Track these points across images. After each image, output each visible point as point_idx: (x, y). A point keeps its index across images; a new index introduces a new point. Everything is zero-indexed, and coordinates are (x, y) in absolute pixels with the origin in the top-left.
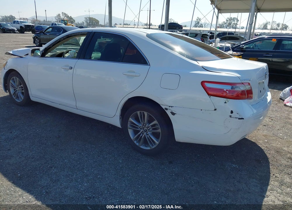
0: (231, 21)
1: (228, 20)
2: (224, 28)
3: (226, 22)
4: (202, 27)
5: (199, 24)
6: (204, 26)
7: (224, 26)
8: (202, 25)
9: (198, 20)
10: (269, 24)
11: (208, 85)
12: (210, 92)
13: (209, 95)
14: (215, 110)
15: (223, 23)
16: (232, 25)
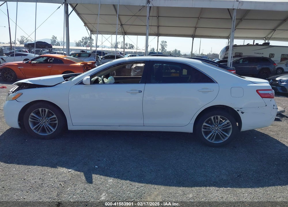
0: (86, 40)
1: (84, 39)
2: (81, 46)
3: (82, 41)
4: (60, 45)
5: (55, 42)
6: (61, 44)
7: (81, 45)
8: (58, 43)
9: (53, 38)
10: (119, 43)
11: (260, 92)
12: (263, 96)
13: (262, 97)
14: (266, 106)
15: (79, 42)
16: (88, 43)
